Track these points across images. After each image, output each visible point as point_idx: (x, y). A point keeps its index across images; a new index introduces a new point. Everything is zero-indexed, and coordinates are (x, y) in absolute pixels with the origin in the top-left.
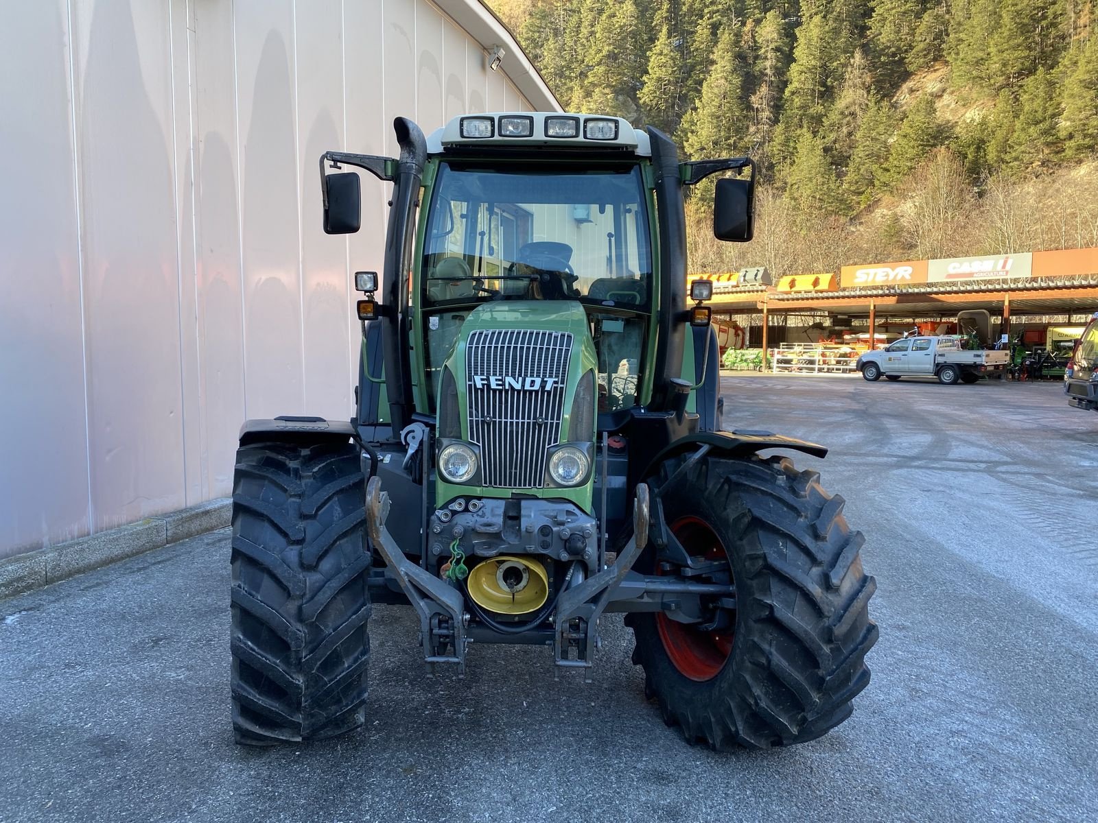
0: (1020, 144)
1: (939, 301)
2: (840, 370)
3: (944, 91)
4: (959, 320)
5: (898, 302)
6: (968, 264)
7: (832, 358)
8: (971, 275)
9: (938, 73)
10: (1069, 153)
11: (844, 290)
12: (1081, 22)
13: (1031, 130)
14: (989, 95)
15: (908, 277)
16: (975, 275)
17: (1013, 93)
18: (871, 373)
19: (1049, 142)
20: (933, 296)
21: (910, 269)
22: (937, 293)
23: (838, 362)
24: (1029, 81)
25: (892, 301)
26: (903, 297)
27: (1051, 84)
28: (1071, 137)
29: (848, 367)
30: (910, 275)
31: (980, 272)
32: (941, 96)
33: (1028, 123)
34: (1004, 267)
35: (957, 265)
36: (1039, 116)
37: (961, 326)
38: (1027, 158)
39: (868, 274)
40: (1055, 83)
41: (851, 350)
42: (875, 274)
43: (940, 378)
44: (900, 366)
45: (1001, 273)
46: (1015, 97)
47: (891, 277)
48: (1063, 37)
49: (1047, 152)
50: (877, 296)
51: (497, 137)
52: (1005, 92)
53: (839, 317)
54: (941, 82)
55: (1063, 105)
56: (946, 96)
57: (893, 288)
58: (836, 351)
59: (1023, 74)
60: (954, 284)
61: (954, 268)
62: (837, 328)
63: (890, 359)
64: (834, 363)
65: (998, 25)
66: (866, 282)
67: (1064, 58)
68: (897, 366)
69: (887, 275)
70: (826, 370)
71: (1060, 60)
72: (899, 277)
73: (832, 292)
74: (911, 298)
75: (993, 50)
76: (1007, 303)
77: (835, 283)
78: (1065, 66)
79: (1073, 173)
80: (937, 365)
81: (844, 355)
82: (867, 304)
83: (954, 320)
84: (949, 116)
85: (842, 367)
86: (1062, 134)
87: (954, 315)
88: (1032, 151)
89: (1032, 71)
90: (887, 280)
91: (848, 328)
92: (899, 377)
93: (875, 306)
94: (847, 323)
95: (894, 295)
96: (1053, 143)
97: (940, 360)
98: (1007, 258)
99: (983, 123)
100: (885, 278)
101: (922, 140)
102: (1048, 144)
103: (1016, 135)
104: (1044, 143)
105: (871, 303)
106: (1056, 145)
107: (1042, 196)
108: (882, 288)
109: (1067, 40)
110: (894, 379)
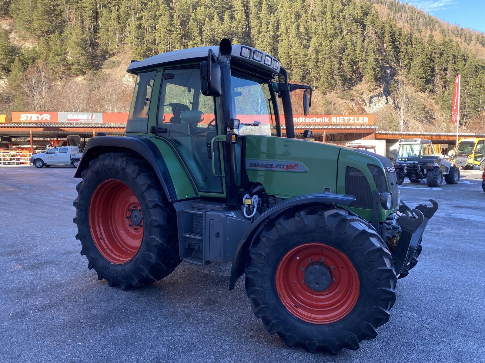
0: (53, 63)
1: (64, 131)
2: (14, 163)
3: (12, 30)
4: (68, 140)
5: (44, 130)
6: (76, 115)
7: (7, 157)
8: (78, 120)
9: (8, 21)
10: (73, 71)
11: (15, 123)
12: (72, 17)
13: (57, 58)
14: (35, 38)
15: (49, 119)
16: (80, 120)
17: (46, 40)
18: (39, 164)
19: (65, 65)
20: (62, 128)
21: (49, 116)
22: (63, 127)
23: (11, 159)
24: (52, 36)
25: (41, 130)
26: (46, 128)
27: (62, 40)
28: (73, 64)
29: (19, 162)
30: (50, 118)
31: (82, 119)
32: (10, 33)
33: (55, 55)
34: (92, 118)
35: (72, 115)
36: (59, 52)
37: (68, 141)
38: (56, 70)
39: (27, 117)
40: (63, 40)
41: (16, 153)
42: (31, 117)
43: (74, 165)
44: (54, 160)
45: (91, 120)
46: (47, 42)
47: (40, 119)
48: (65, 22)
49: (64, 69)
50: (33, 127)
51: (251, 59)
52: (42, 38)
53: (4, 136)
54: (9, 25)
55: (68, 50)
56: (13, 33)
57: (41, 123)
58: (9, 154)
59: (49, 32)
60: (71, 124)
61: (70, 117)
62: (3, 142)
63: (49, 157)
64: (9, 160)
65: (35, 8)
66: (27, 120)
67: (66, 30)
68: (52, 160)
69: (38, 118)
70: (7, 163)
71: (65, 31)
72: (44, 119)
73: (8, 124)
74: (51, 129)
75: (35, 18)
76: (94, 133)
77: (9, 119)
78: (67, 34)
79: (75, 80)
80: (72, 159)
81: (13, 156)
82: (28, 131)
83: (65, 139)
84: (16, 43)
85: (16, 162)
86: (70, 62)
87: (65, 137)
88: (58, 67)
89: (53, 32)
90: (38, 120)
91: (10, 142)
92: (51, 165)
93: (32, 132)
94: (9, 139)
95: (42, 127)
96: (66, 65)
97: (73, 157)
98: (93, 114)
99: (34, 50)
100: (37, 119)
101: (5, 52)
102: (64, 66)
103: (50, 59)
104: (63, 65)
105: (30, 131)
106: (68, 67)
107: (64, 87)
108: (35, 123)
109: (66, 23)
110: (49, 166)
